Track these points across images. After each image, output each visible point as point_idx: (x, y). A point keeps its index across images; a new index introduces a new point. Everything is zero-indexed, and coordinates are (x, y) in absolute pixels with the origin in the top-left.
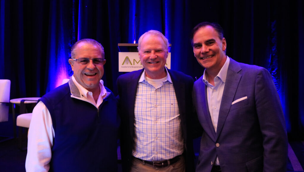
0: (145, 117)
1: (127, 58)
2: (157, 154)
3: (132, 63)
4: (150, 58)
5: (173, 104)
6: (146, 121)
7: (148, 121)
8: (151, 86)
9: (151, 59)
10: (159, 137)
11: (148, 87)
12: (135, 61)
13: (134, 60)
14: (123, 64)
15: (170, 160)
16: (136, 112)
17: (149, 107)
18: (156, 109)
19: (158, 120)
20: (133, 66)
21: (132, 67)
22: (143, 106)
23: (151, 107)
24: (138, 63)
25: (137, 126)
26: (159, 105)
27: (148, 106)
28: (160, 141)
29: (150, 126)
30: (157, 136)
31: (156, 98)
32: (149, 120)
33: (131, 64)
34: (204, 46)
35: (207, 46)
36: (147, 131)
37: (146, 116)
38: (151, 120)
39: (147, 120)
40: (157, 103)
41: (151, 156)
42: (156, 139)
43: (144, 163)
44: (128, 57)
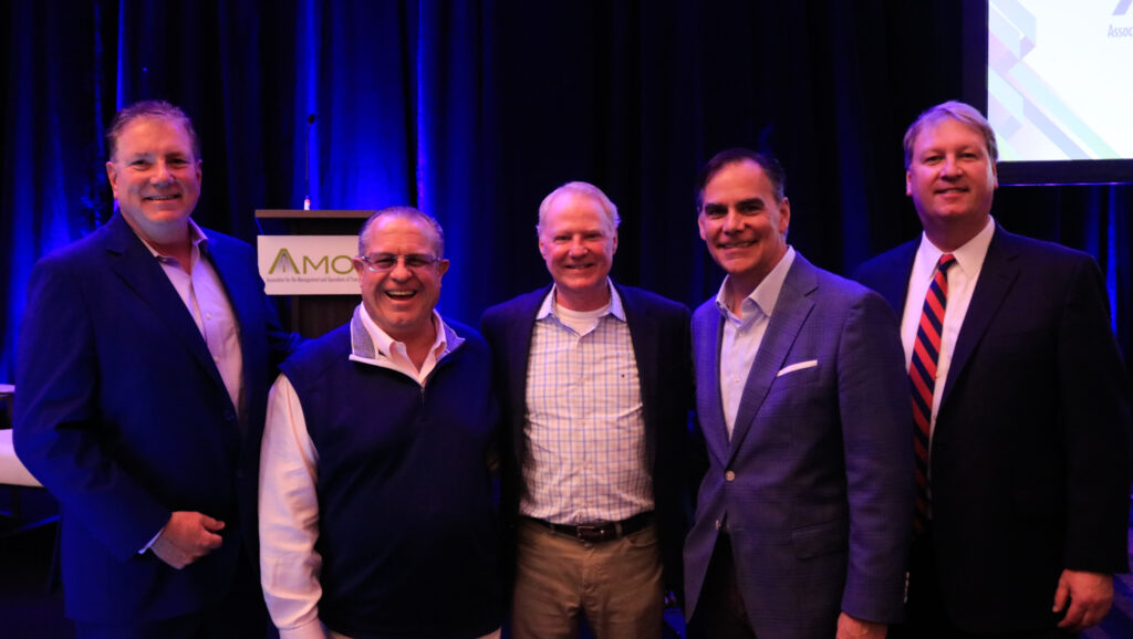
0: (554, 411)
1: (284, 254)
2: (586, 508)
3: (301, 268)
4: (570, 253)
5: (626, 377)
6: (556, 421)
7: (561, 421)
8: (569, 330)
9: (573, 258)
10: (591, 462)
11: (560, 334)
12: (307, 262)
13: (306, 258)
14: (271, 272)
15: (623, 522)
16: (530, 400)
17: (563, 385)
18: (580, 388)
19: (586, 416)
20: (302, 276)
21: (300, 280)
22: (548, 382)
23: (568, 385)
24: (316, 268)
25: (533, 436)
26: (588, 379)
27: (560, 382)
28: (594, 471)
29: (567, 433)
30: (585, 458)
31: (580, 360)
32: (564, 418)
33: (297, 272)
34: (732, 213)
35: (740, 216)
36: (559, 447)
37: (557, 407)
38: (570, 419)
39: (558, 418)
40: (582, 374)
41: (572, 512)
42: (582, 467)
43: (553, 532)
44: (286, 250)
